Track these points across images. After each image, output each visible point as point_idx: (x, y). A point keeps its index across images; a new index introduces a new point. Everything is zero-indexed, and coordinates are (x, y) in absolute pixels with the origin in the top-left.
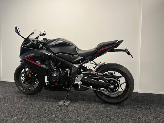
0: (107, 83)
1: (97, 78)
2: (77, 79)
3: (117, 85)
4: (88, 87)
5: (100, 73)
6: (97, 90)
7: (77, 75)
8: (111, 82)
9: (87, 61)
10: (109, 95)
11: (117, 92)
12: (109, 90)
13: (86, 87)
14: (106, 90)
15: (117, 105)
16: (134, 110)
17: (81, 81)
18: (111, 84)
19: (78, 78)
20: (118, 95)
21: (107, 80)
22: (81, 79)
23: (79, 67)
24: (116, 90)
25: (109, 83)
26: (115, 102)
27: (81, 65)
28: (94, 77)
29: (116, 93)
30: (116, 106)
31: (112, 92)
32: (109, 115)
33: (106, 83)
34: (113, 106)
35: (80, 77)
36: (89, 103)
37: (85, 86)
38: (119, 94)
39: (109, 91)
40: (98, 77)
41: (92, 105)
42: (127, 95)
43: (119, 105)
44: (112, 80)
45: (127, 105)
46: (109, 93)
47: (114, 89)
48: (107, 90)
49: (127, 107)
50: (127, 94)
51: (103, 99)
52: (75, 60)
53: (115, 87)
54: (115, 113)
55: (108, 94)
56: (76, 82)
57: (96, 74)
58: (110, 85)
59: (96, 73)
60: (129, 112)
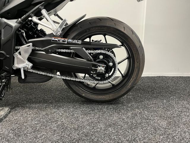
0: (91, 61)
1: (68, 53)
2: (19, 56)
3: (111, 64)
4: (48, 75)
5: (73, 39)
6: (69, 79)
7: (16, 47)
8: (99, 58)
9: (38, 8)
10: (94, 87)
11: (111, 79)
12: (95, 76)
13: (43, 74)
14: (90, 76)
15: (111, 104)
16: (146, 112)
17: (29, 60)
18: (99, 62)
19: (20, 53)
20: (113, 85)
21: (90, 54)
22: (27, 56)
23: (19, 25)
24: (110, 75)
25: (95, 60)
26: (107, 99)
27: (23, 20)
28: (59, 50)
29: (109, 80)
30: (111, 106)
31: (101, 80)
32: (97, 134)
33: (88, 60)
34: (105, 108)
35: (26, 51)
36: (56, 106)
37: (41, 73)
38: (114, 83)
39: (94, 79)
40: (69, 49)
41: (61, 111)
42: (130, 84)
43: (114, 104)
44: (101, 54)
45: (129, 101)
46: (96, 82)
47: (105, 74)
48: (92, 77)
49: (130, 105)
50: (132, 80)
51: (83, 95)
52: (7, 6)
53: (108, 69)
54: (110, 126)
55: (94, 85)
56: (18, 64)
57: (63, 41)
58: (96, 66)
59: (63, 39)
60: (138, 119)
